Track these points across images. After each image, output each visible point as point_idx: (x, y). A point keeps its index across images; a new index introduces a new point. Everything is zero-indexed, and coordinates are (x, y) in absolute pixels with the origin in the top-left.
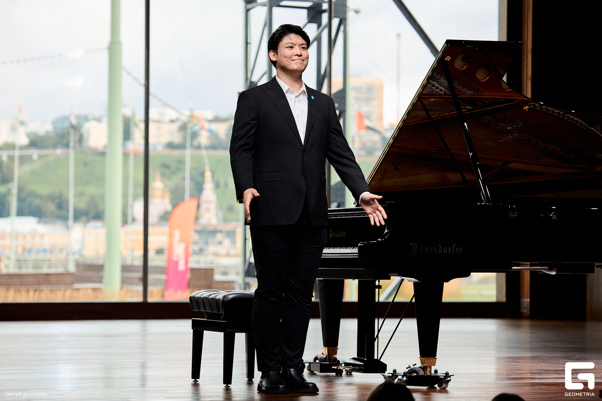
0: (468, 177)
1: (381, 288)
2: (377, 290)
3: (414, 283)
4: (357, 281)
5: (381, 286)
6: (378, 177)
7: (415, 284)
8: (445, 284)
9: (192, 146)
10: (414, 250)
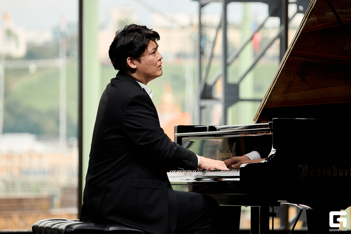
2: (271, 218)
10: (303, 173)
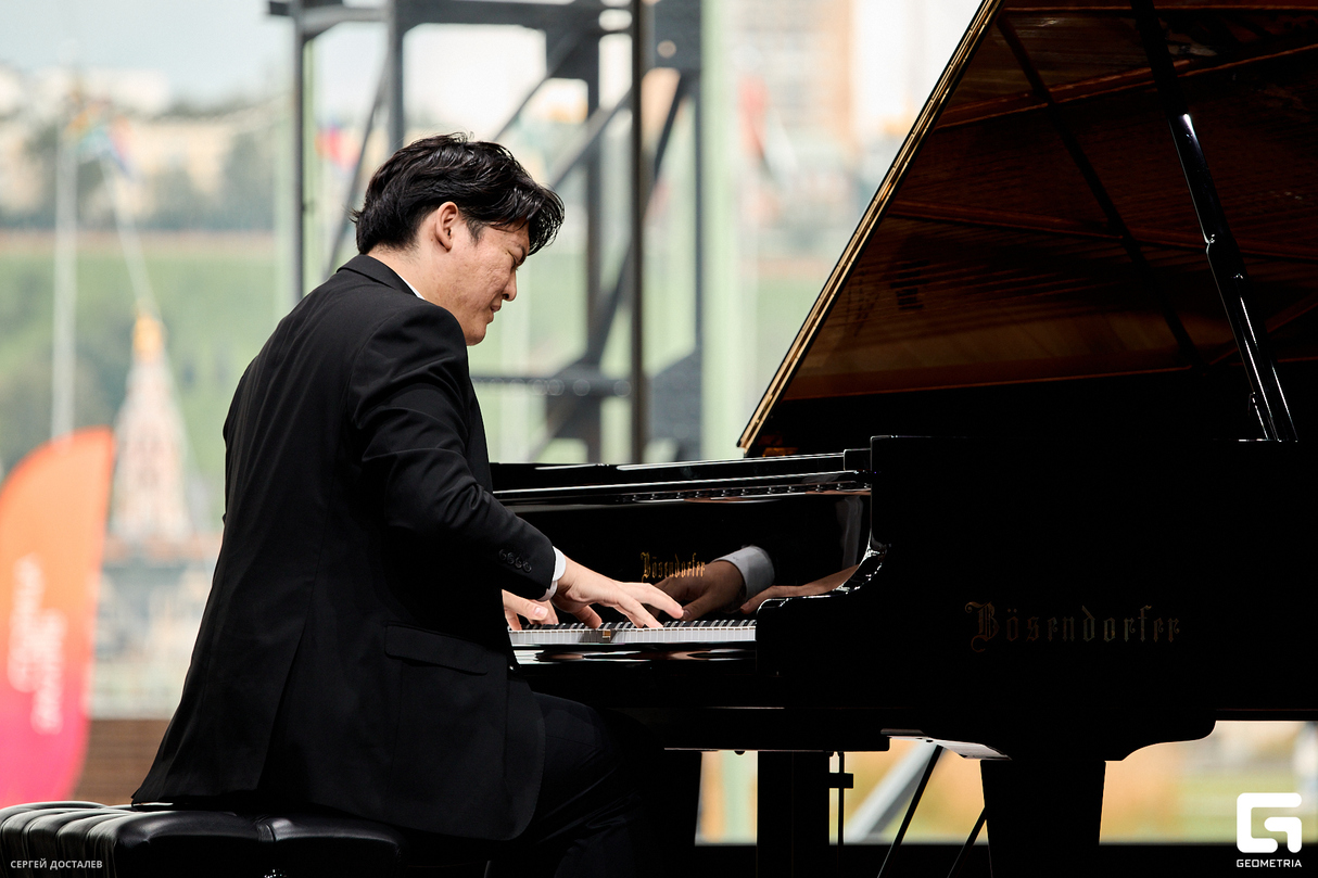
0: (1200, 332)
1: (850, 785)
2: (834, 793)
3: (983, 764)
4: (751, 756)
5: (851, 776)
6: (834, 337)
7: (987, 766)
8: (1110, 765)
9: (80, 217)
10: (981, 631)
